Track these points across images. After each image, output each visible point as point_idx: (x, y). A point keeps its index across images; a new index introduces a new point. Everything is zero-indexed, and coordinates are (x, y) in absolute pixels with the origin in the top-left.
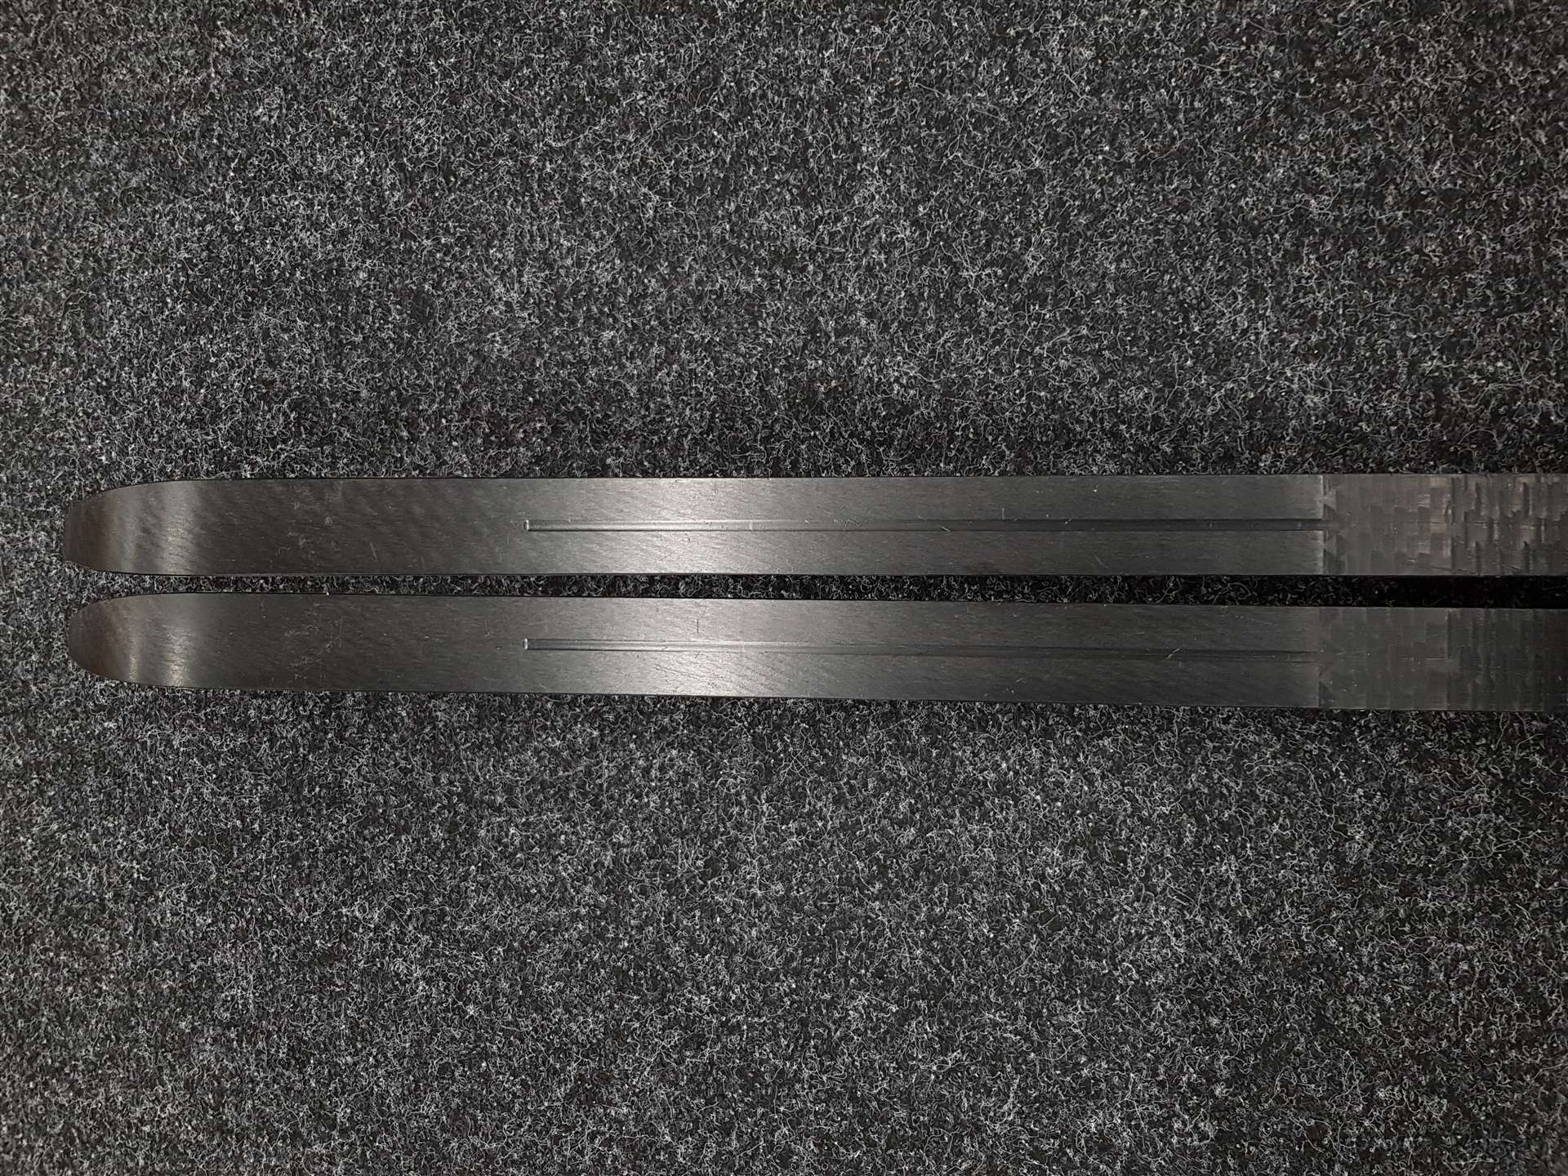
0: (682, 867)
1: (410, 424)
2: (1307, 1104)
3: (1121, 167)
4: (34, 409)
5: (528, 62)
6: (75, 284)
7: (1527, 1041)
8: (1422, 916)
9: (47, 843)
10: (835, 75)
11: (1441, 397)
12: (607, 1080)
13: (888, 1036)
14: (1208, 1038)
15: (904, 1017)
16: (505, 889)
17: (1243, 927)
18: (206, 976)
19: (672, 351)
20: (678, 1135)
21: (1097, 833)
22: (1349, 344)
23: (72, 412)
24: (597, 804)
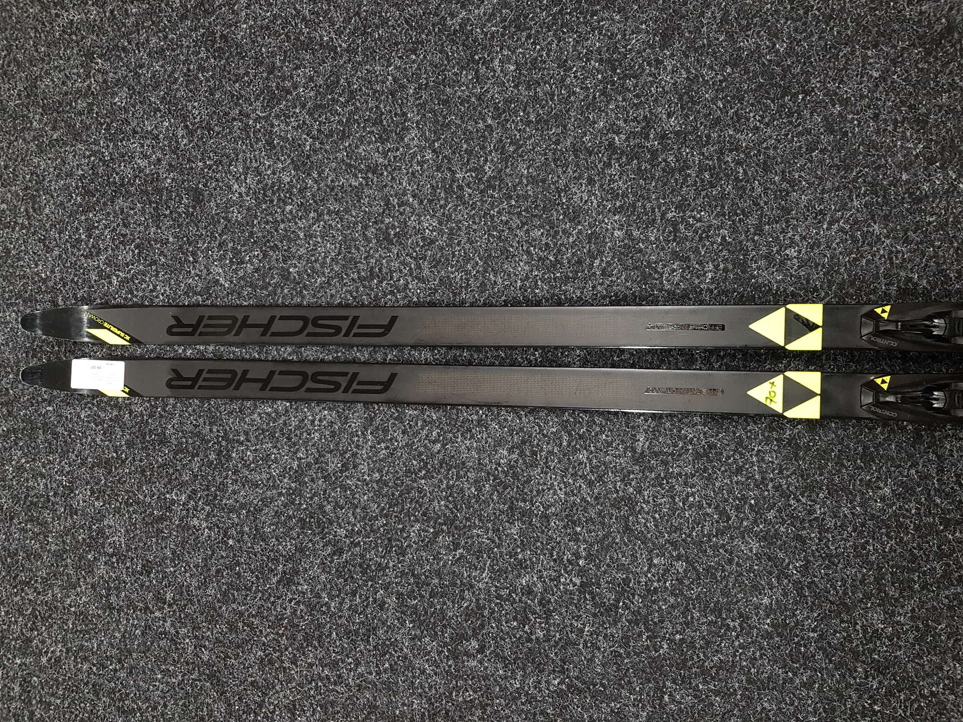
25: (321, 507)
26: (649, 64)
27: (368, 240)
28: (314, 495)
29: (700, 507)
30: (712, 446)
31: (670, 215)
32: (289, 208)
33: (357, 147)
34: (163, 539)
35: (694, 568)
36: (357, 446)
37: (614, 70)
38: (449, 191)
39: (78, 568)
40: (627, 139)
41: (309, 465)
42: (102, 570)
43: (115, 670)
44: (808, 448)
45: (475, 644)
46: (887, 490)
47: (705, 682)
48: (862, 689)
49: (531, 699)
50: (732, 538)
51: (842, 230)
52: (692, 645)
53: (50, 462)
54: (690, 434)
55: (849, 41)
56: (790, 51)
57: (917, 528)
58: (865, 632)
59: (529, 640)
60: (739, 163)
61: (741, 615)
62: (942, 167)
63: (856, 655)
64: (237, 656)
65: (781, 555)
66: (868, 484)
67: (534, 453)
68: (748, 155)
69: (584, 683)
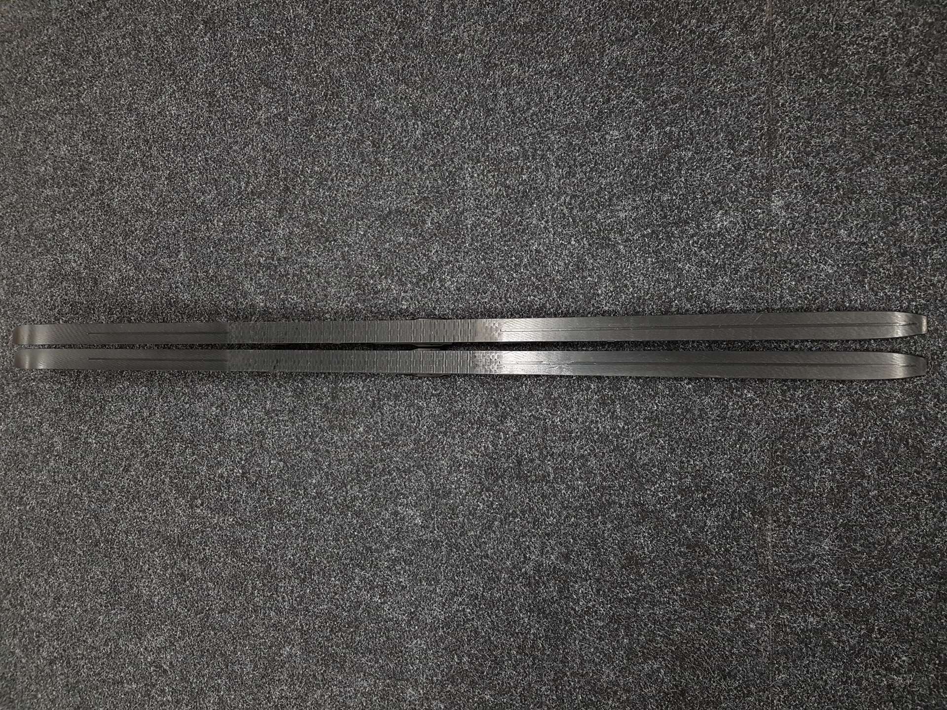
0: (145, 415)
1: (93, 309)
2: (259, 465)
3: (227, 251)
4: (19, 306)
5: (117, 223)
6: (27, 275)
7: (297, 448)
8: (279, 420)
9: (21, 413)
10: (175, 228)
11: (284, 304)
12: (130, 466)
13: (182, 453)
14: (241, 450)
15: (186, 448)
16: (112, 422)
17: (248, 425)
18: (52, 444)
19: (144, 292)
20: (144, 478)
21: (222, 404)
22: (268, 291)
23: (27, 307)
24: (129, 400)
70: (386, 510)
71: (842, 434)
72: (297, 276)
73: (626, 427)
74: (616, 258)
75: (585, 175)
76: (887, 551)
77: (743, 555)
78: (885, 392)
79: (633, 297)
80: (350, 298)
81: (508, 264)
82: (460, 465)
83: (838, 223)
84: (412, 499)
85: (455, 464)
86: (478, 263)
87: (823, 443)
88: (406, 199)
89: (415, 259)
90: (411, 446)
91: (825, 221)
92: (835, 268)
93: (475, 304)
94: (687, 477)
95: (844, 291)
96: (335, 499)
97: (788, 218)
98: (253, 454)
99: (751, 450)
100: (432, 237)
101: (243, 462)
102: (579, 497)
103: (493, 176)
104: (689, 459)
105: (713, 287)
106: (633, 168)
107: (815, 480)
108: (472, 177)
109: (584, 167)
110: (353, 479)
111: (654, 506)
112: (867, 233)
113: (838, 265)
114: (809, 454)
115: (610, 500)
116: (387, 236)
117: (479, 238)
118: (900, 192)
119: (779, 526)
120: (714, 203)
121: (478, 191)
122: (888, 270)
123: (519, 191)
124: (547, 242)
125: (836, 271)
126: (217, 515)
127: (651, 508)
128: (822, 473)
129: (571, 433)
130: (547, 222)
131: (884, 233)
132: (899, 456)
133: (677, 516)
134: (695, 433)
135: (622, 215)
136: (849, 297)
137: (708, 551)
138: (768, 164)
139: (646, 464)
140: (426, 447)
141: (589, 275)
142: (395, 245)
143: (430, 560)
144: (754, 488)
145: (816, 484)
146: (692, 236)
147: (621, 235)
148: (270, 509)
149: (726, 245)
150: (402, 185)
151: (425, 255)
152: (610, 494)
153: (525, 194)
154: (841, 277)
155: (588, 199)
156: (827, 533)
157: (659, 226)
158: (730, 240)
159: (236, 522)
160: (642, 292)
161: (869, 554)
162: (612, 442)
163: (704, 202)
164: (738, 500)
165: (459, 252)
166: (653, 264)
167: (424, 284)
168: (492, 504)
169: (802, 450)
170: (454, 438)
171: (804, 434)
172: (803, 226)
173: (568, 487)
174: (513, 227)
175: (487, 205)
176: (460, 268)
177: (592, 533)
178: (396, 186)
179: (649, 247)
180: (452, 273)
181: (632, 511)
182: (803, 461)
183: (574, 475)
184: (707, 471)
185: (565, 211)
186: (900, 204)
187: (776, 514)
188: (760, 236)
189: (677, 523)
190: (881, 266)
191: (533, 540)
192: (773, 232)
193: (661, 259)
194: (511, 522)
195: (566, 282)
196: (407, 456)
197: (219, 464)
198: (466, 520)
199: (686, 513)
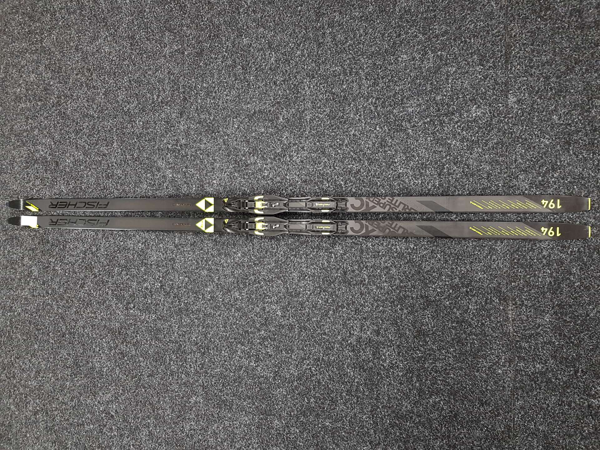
25: (91, 263)
26: (177, 123)
27: (103, 177)
28: (89, 259)
29: (192, 261)
30: (195, 242)
31: (183, 170)
32: (82, 167)
33: (100, 148)
34: (49, 273)
35: (190, 280)
36: (101, 243)
37: (168, 124)
38: (125, 162)
39: (25, 283)
40: (172, 146)
41: (87, 249)
42: (31, 284)
43: (35, 316)
44: (219, 242)
45: (132, 305)
46: (239, 255)
47: (193, 315)
48: (234, 316)
49: (147, 322)
50: (200, 270)
51: (228, 175)
52: (189, 304)
53: (17, 249)
54: (189, 238)
55: (230, 116)
56: (214, 119)
57: (247, 266)
58: (234, 298)
59: (147, 304)
60: (201, 154)
61: (202, 294)
62: (253, 156)
63: (232, 306)
64: (69, 311)
65: (213, 275)
66: (235, 253)
67: (148, 245)
68: (203, 152)
69: (161, 316)
70: (257, 306)
71: (557, 247)
72: (194, 156)
73: (415, 248)
74: (407, 138)
75: (385, 84)
76: (586, 321)
77: (494, 327)
78: (584, 219)
79: (419, 163)
80: (229, 170)
81: (335, 144)
82: (306, 276)
83: (552, 112)
84: (274, 299)
85: (303, 276)
86: (315, 144)
87: (544, 253)
88: (265, 103)
89: (272, 143)
90: (273, 265)
91: (543, 111)
92: (550, 141)
93: (313, 171)
94: (456, 278)
95: (556, 155)
96: (223, 300)
97: (519, 109)
98: (167, 273)
99: (498, 259)
100: (283, 128)
101: (161, 279)
102: (385, 293)
103: (324, 87)
104: (457, 266)
105: (471, 155)
106: (417, 79)
107: (539, 277)
108: (309, 88)
109: (384, 79)
110: (235, 287)
111: (435, 297)
112: (571, 117)
113: (552, 139)
114: (535, 261)
115: (406, 295)
116: (253, 128)
117: (315, 128)
118: (592, 91)
119: (516, 307)
120: (471, 101)
121: (314, 97)
122: (585, 141)
123: (341, 96)
124: (361, 129)
125: (551, 143)
126: (144, 314)
127: (433, 299)
128: (544, 272)
129: (379, 252)
130: (360, 116)
131: (582, 117)
132: (593, 260)
133: (450, 304)
134: (461, 250)
135: (410, 110)
136: (560, 159)
137: (470, 325)
138: (506, 74)
139: (428, 271)
140: (283, 265)
141: (389, 150)
142: (258, 134)
143: (287, 338)
144: (500, 284)
145: (540, 280)
146: (457, 122)
147: (410, 123)
148: (179, 309)
149: (480, 128)
150: (262, 94)
151: (279, 140)
152: (405, 291)
153: (345, 98)
154: (554, 146)
155: (387, 100)
156: (548, 310)
157: (435, 116)
158: (482, 124)
159: (157, 318)
160: (425, 159)
161: (575, 323)
162: (406, 258)
163: (464, 100)
164: (490, 292)
165: (302, 137)
166: (431, 141)
167: (279, 159)
168: (327, 300)
169: (530, 258)
170: (301, 258)
171: (532, 248)
172: (529, 114)
173: (378, 288)
174: (337, 120)
175: (320, 106)
176: (303, 148)
177: (394, 316)
178: (259, 95)
179: (428, 130)
180: (297, 151)
181: (420, 301)
182: (531, 265)
183: (381, 280)
184: (469, 274)
185: (372, 108)
186: (592, 99)
187: (515, 299)
188: (501, 121)
189: (450, 307)
190: (580, 138)
191: (355, 322)
192: (509, 118)
193: (436, 138)
194: (340, 311)
195: (374, 155)
196: (270, 271)
197: (145, 280)
198: (310, 311)
199: (456, 301)
